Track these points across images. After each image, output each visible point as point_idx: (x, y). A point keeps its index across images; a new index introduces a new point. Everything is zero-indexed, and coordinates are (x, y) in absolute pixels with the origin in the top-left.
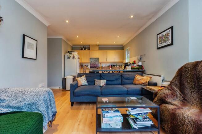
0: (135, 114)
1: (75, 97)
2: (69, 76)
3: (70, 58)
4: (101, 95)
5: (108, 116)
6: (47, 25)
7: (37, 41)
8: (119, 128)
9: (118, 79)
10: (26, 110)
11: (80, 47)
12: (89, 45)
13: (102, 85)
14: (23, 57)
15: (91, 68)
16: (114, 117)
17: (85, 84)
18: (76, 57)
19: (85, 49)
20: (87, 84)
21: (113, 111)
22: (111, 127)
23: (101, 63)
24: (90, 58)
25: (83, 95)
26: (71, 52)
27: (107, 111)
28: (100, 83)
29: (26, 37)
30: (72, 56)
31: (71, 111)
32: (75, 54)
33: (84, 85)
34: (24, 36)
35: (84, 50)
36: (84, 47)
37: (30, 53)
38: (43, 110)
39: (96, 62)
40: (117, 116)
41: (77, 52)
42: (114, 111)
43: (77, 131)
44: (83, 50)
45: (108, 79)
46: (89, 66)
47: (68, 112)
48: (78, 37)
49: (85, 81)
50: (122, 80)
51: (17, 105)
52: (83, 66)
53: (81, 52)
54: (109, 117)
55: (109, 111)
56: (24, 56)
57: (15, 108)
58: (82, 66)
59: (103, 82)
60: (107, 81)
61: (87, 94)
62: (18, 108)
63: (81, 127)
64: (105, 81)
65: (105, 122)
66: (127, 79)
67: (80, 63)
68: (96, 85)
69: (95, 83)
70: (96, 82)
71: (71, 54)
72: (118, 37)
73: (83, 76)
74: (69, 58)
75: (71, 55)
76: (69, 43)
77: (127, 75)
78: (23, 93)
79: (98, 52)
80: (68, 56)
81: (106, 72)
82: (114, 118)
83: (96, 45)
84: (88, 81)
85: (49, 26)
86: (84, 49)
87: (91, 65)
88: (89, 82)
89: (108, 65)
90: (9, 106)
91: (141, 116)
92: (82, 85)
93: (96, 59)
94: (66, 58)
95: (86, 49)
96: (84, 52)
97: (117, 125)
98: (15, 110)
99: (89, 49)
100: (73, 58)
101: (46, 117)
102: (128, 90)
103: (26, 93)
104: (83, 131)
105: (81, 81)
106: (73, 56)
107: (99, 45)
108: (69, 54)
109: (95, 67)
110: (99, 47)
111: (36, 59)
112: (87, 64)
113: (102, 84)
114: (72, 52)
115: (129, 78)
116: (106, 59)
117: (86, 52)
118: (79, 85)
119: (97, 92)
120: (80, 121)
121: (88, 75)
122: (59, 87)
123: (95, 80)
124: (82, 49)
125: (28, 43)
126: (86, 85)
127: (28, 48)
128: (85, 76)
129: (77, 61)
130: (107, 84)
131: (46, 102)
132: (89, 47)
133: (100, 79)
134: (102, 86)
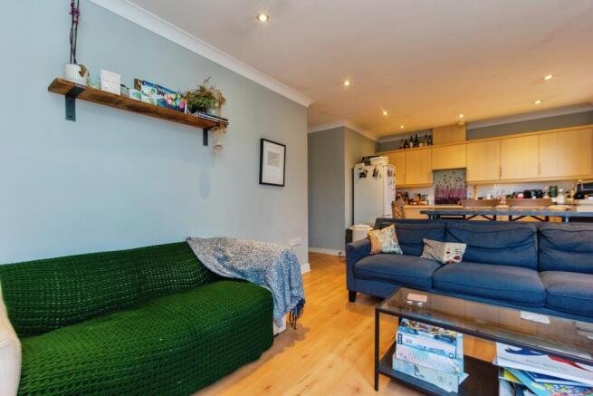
0: (522, 371)
1: (357, 280)
2: (361, 226)
3: (365, 176)
4: (433, 287)
5: (411, 342)
6: (306, 104)
7: (285, 146)
8: (450, 391)
9: (521, 244)
10: (252, 281)
11: (400, 139)
12: (431, 130)
13: (445, 259)
14: (261, 182)
15: (438, 202)
16: (431, 350)
17: (392, 249)
18: (383, 171)
19: (416, 143)
20: (397, 249)
21: (432, 336)
22: (420, 378)
23: (475, 187)
24: (434, 171)
25: (376, 278)
26: (370, 157)
27: (415, 330)
28: (441, 251)
29: (265, 142)
30: (370, 169)
31: (345, 312)
32: (382, 163)
33: (390, 253)
34: (262, 140)
35: (414, 146)
36: (414, 137)
37: (273, 173)
38: (274, 286)
39: (459, 184)
40: (442, 352)
41: (386, 157)
42: (436, 337)
43: (340, 356)
44: (409, 147)
45: (475, 243)
46: (431, 198)
47: (337, 313)
48: (385, 113)
49: (393, 243)
50: (539, 251)
51: (242, 268)
52: (411, 197)
53: (401, 154)
54: (412, 347)
55: (419, 332)
56: (264, 181)
57: (239, 272)
58: (407, 196)
59: (452, 251)
60: (469, 247)
61: (388, 277)
62: (242, 273)
63: (352, 351)
64: (462, 247)
65: (401, 355)
66: (571, 249)
67: (397, 189)
68: (424, 255)
69: (422, 250)
70: (426, 248)
71: (368, 163)
72: (548, 77)
73: (388, 226)
74: (363, 175)
75: (367, 168)
76: (367, 134)
77: (573, 234)
78: (250, 249)
79: (464, 146)
80: (362, 171)
81: (479, 218)
82: (430, 354)
83: (456, 126)
84: (401, 243)
85: (310, 106)
86: (411, 144)
87: (437, 191)
88: (406, 245)
89: (511, 193)
90: (232, 269)
91: (549, 387)
92: (382, 253)
93: (459, 174)
94: (357, 176)
95: (421, 145)
96: (412, 153)
97: (441, 379)
98: (239, 277)
99: (430, 143)
100: (374, 175)
101: (280, 301)
102: (552, 290)
103: (254, 251)
104: (354, 361)
105: (381, 241)
106: (375, 170)
107: (467, 124)
108: (363, 164)
109: (452, 199)
110: (467, 131)
111: (283, 185)
112: (422, 192)
113: (446, 255)
114: (371, 159)
115: (578, 244)
116: (501, 169)
117: (422, 151)
118: (373, 250)
119: (418, 278)
120: (356, 339)
121: (402, 225)
122: (339, 251)
123: (425, 240)
124: (406, 145)
125: (270, 153)
126: (394, 253)
127: (269, 164)
128: (392, 227)
129: (386, 183)
130: (466, 259)
131: (281, 273)
132: (431, 137)
133: (445, 239)
134: (448, 263)
